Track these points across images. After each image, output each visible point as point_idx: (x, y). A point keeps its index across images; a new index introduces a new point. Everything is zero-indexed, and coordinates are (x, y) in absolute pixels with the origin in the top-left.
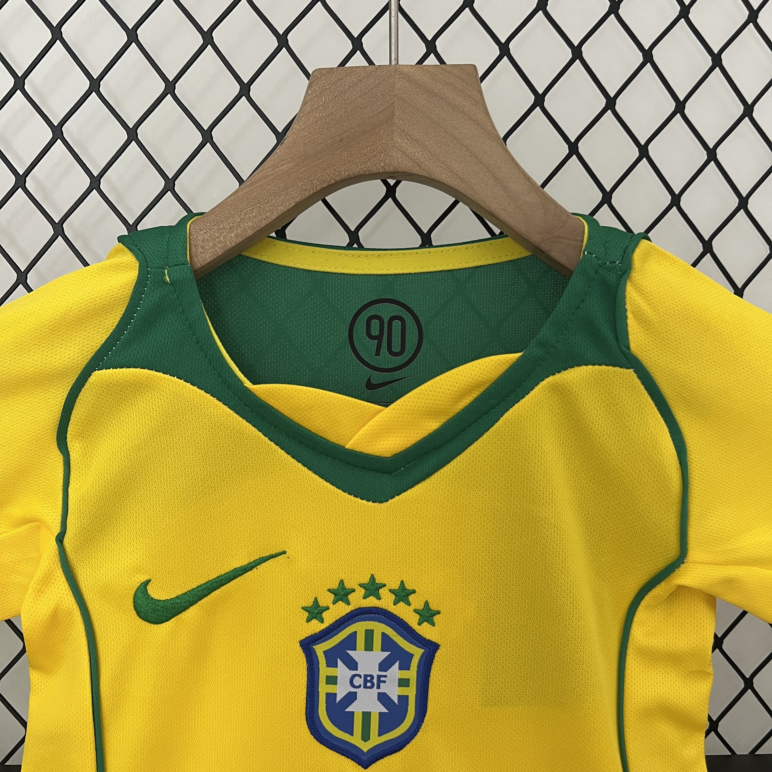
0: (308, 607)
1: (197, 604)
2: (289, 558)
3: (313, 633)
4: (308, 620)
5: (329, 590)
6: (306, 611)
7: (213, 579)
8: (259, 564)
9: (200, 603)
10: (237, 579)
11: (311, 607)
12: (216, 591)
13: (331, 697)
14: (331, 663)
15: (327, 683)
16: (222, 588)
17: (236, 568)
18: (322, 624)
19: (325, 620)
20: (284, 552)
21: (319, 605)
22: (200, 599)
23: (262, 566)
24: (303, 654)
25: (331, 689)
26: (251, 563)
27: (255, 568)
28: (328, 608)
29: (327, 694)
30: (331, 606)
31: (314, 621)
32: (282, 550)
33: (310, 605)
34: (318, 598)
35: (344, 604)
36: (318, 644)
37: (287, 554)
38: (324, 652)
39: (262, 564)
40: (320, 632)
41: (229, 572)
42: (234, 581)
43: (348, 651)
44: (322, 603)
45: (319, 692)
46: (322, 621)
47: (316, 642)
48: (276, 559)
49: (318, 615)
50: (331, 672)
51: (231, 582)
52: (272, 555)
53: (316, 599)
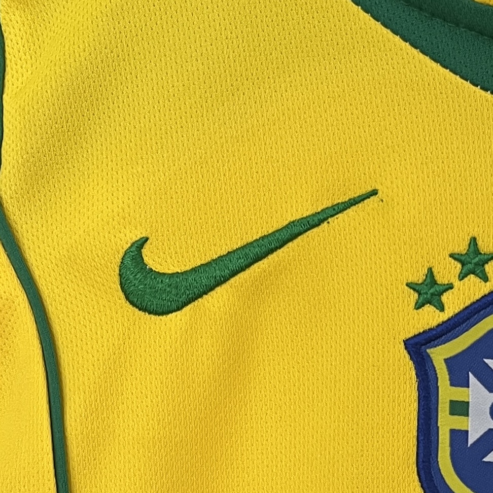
0: (416, 284)
1: (227, 283)
2: (382, 201)
3: (427, 327)
4: (419, 306)
5: (451, 256)
6: (414, 290)
7: (254, 241)
8: (332, 216)
9: (232, 280)
10: (295, 241)
11: (421, 284)
12: (260, 263)
13: (458, 436)
14: (459, 381)
15: (452, 413)
16: (270, 257)
17: (293, 222)
18: (441, 314)
19: (446, 307)
20: (374, 193)
21: (436, 281)
22: (234, 274)
23: (337, 218)
24: (411, 362)
25: (459, 423)
26: (319, 213)
27: (326, 223)
28: (450, 287)
29: (453, 432)
30: (457, 283)
31: (428, 308)
32: (370, 189)
33: (420, 281)
34: (433, 270)
35: (478, 280)
36: (435, 347)
37: (380, 193)
38: (446, 360)
39: (337, 216)
40: (439, 325)
41: (281, 229)
42: (290, 244)
43: (486, 360)
44: (441, 279)
45: (438, 428)
46: (441, 308)
47: (432, 343)
48: (360, 205)
49: (434, 297)
50: (459, 394)
51: (286, 247)
52: (354, 199)
53: (430, 270)
